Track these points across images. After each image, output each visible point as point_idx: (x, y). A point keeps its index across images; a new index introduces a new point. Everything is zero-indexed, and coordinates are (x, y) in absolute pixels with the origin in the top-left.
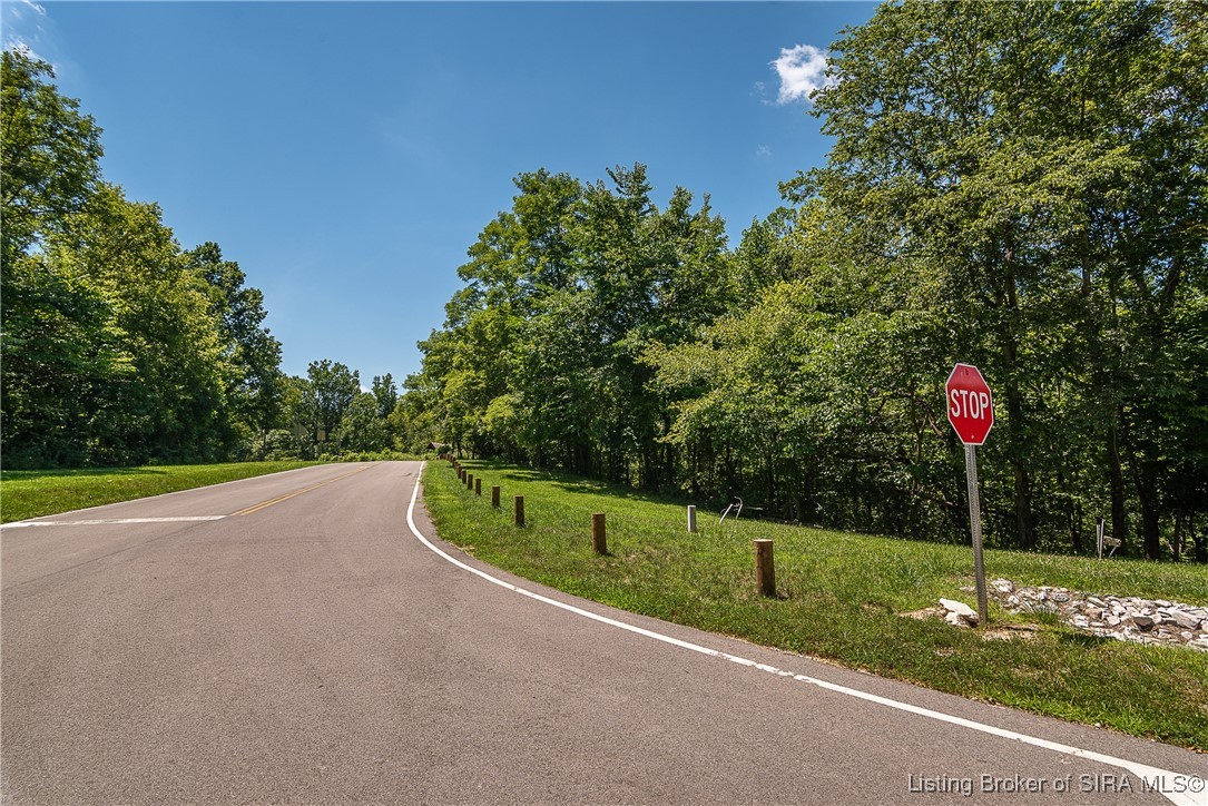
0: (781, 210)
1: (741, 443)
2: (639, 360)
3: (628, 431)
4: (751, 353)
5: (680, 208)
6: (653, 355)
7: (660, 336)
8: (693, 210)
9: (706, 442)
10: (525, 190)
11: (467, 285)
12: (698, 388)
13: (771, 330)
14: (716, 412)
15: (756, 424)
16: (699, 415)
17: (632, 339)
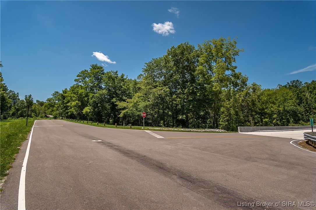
0: (141, 74)
1: (130, 117)
2: (115, 104)
3: (112, 114)
4: (133, 104)
5: (122, 76)
6: (118, 103)
7: (118, 100)
8: (125, 77)
9: (125, 116)
10: (92, 67)
11: (76, 83)
12: (124, 108)
13: (135, 101)
14: (127, 112)
15: (132, 114)
16: (125, 113)
17: (114, 100)
